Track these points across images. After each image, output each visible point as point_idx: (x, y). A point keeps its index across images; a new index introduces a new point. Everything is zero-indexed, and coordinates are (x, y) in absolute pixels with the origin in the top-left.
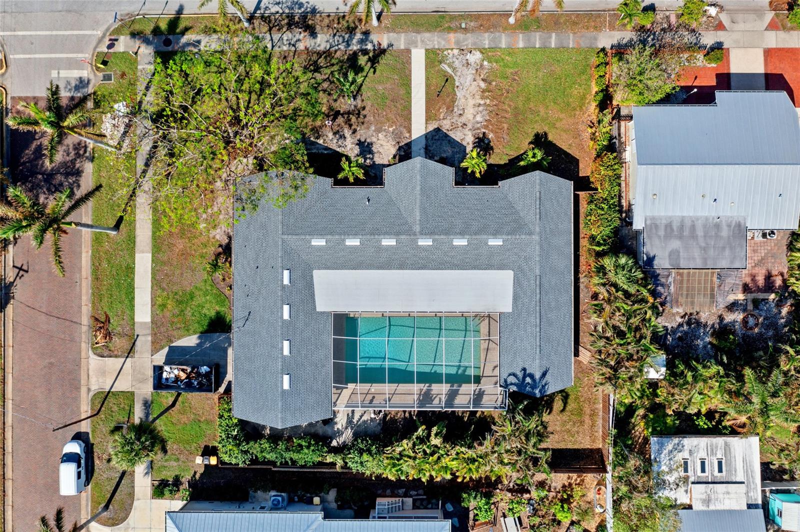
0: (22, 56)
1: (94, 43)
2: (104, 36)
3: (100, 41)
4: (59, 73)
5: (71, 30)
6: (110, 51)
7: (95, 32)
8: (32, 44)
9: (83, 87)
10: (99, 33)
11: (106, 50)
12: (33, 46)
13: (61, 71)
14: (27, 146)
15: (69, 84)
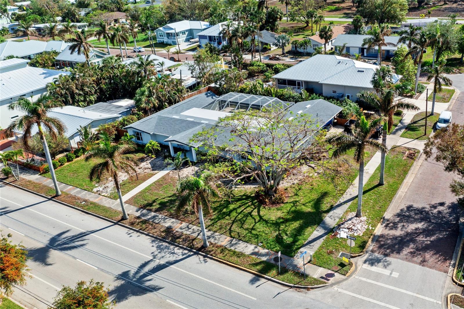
0: (427, 298)
1: (344, 283)
2: (332, 285)
3: (338, 283)
4: (391, 274)
5: (363, 300)
6: (333, 272)
7: (340, 290)
8: (412, 304)
9: (371, 260)
10: (335, 288)
11: (336, 274)
12: (412, 302)
13: (389, 274)
14: (439, 240)
15: (384, 265)
